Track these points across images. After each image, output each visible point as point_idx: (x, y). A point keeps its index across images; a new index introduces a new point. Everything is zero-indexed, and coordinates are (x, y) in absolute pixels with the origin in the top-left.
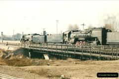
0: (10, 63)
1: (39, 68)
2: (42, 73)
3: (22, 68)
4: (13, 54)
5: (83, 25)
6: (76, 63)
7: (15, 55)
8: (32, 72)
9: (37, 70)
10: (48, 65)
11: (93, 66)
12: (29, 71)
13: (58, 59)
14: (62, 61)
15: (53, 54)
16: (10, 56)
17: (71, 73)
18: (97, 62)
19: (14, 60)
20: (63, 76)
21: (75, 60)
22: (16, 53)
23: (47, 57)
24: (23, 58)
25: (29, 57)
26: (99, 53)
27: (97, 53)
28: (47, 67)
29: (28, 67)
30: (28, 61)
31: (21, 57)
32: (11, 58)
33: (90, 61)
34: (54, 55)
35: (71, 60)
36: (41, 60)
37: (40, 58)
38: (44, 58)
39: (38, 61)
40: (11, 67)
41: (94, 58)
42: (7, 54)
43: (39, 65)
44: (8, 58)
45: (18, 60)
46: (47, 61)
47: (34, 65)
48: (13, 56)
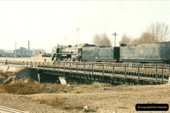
0: (11, 90)
1: (52, 96)
2: (57, 104)
3: (28, 96)
4: (14, 77)
5: (115, 34)
6: (105, 89)
7: (18, 78)
8: (43, 102)
9: (50, 100)
10: (65, 92)
11: (128, 92)
12: (38, 100)
13: (79, 83)
14: (85, 86)
15: (73, 76)
16: (11, 80)
17: (97, 103)
18: (134, 87)
19: (17, 85)
20: (86, 107)
21: (104, 84)
22: (19, 75)
23: (63, 81)
24: (29, 82)
25: (37, 80)
26: (137, 75)
27: (135, 74)
28: (63, 95)
29: (36, 95)
30: (37, 87)
31: (26, 81)
32: (13, 83)
33: (124, 86)
34: (74, 78)
35: (98, 84)
36: (55, 85)
37: (53, 83)
38: (60, 82)
39: (50, 86)
40: (12, 95)
41: (130, 81)
42: (6, 76)
43: (52, 92)
44: (8, 82)
45: (22, 86)
46: (64, 87)
47: (46, 92)
48: (15, 79)
